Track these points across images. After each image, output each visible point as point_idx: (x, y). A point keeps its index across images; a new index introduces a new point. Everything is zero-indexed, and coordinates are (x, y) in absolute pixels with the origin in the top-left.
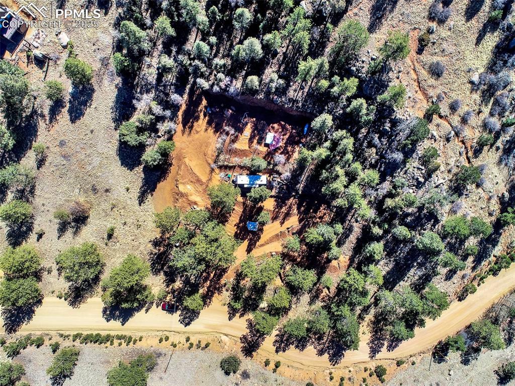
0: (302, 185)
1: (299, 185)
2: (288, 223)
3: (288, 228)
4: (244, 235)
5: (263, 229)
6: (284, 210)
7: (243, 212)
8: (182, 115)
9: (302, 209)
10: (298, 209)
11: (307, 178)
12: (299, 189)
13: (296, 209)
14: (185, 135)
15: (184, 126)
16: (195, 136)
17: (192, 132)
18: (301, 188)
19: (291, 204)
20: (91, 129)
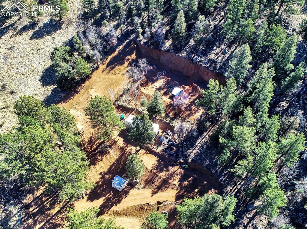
0: (194, 152)
1: (191, 150)
2: (161, 196)
3: (159, 203)
4: (104, 190)
5: (129, 192)
6: (163, 175)
7: (117, 160)
8: (111, 59)
9: (186, 183)
10: (181, 181)
11: (204, 144)
12: (189, 155)
13: (177, 180)
14: (104, 73)
15: (107, 66)
16: (111, 76)
17: (111, 71)
18: (192, 155)
19: (174, 172)
20: (39, 48)
